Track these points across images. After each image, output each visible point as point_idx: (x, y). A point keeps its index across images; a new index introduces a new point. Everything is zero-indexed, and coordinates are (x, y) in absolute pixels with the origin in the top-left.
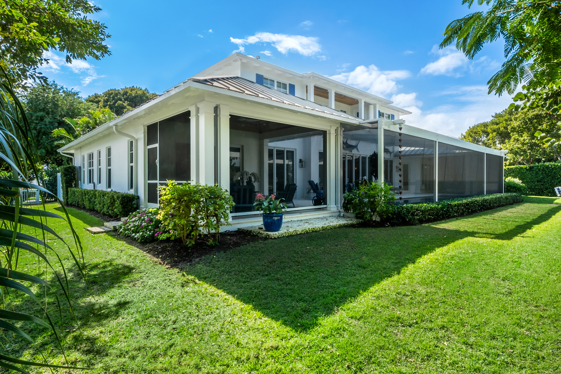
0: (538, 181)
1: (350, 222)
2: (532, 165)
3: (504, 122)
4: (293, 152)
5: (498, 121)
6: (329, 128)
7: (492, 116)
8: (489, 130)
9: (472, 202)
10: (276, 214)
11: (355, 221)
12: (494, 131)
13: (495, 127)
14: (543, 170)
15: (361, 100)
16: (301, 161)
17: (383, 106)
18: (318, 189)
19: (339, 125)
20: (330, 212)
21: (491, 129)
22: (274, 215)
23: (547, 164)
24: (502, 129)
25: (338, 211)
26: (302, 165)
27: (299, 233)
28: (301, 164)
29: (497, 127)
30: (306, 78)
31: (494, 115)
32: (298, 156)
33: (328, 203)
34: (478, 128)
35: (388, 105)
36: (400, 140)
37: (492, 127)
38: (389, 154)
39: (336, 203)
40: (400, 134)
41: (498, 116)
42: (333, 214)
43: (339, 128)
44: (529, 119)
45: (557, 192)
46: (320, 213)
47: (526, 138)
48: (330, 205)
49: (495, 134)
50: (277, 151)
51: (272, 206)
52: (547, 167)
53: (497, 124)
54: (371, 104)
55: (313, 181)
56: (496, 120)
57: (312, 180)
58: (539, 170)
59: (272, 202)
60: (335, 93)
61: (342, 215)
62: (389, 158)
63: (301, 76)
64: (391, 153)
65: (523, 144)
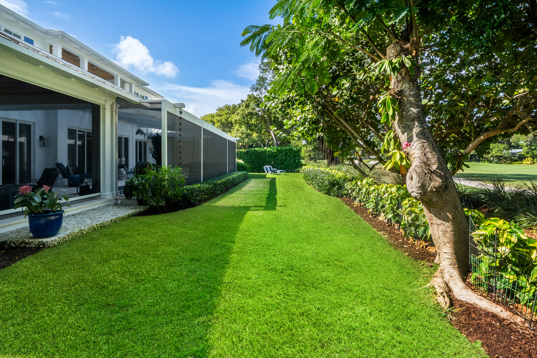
0: (251, 162)
1: (138, 210)
2: (248, 150)
3: (225, 115)
4: (29, 126)
5: (221, 114)
6: (103, 103)
7: (217, 110)
8: (215, 121)
9: (227, 181)
10: (54, 212)
11: (141, 209)
12: (219, 121)
13: (219, 118)
14: (254, 154)
15: (117, 76)
16: (41, 138)
17: (138, 87)
18: (70, 174)
19: (114, 101)
20: (106, 200)
21: (216, 119)
22: (51, 214)
23: (256, 149)
24: (223, 120)
25: (115, 198)
26: (44, 144)
27: (85, 233)
28: (42, 142)
29: (221, 118)
30: (51, 35)
31: (218, 108)
32: (37, 133)
33: (102, 190)
34: (207, 118)
35: (143, 86)
36: (180, 124)
37: (217, 118)
38: (143, 136)
39: (112, 190)
40: (181, 118)
41: (220, 109)
42: (109, 203)
43: (115, 104)
44: (246, 115)
45: (265, 170)
46: (95, 203)
47: (244, 129)
48: (105, 191)
49: (219, 123)
50: (20, 124)
51: (48, 201)
52: (256, 151)
53: (220, 116)
54: (127, 83)
55: (61, 164)
56: (219, 113)
57: (59, 161)
58: (252, 153)
59: (45, 197)
60: (88, 63)
61: (119, 202)
62: (144, 139)
63: (45, 31)
64: (145, 135)
65: (242, 133)
